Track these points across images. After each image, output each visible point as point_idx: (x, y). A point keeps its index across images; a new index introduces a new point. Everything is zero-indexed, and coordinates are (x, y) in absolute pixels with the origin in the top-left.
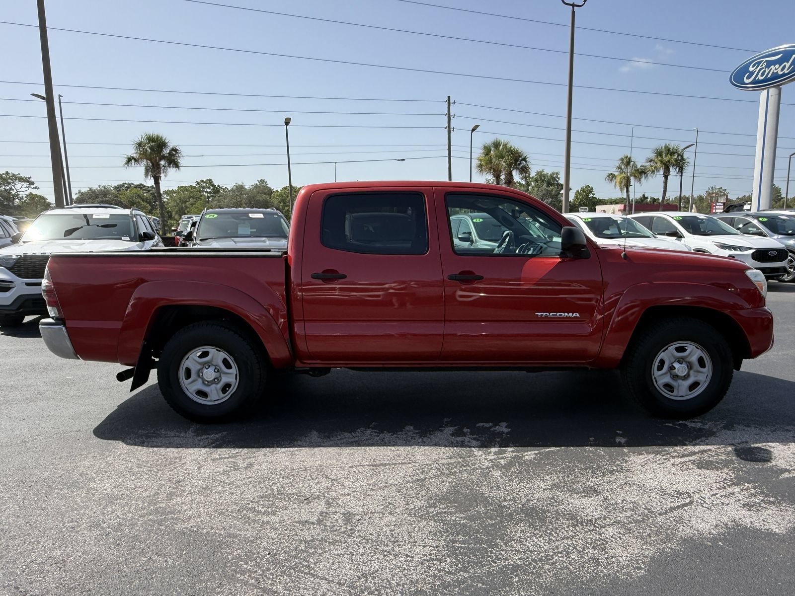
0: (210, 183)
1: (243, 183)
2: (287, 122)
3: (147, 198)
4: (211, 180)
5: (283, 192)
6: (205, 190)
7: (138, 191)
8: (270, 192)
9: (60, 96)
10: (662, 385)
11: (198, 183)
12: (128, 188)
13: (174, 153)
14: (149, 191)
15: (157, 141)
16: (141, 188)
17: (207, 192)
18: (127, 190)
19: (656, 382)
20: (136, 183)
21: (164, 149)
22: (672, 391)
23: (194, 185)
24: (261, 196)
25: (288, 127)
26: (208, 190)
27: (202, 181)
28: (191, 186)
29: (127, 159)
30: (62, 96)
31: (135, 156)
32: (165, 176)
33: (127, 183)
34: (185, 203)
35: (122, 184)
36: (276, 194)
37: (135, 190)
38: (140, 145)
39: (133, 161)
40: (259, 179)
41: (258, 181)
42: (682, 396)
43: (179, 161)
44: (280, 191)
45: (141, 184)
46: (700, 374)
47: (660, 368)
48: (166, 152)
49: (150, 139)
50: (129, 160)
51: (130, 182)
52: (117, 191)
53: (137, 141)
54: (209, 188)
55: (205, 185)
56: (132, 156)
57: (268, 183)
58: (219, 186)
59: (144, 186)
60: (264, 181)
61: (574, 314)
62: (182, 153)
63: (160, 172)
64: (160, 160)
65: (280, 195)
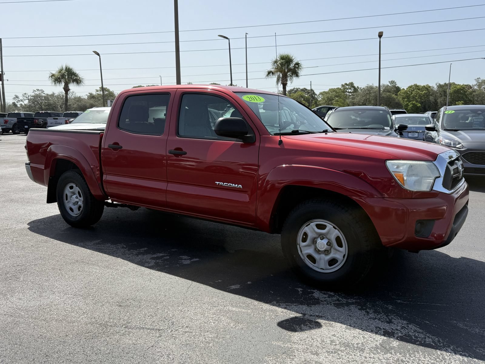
0: (352, 85)
1: (373, 84)
2: (380, 35)
3: (307, 98)
4: (352, 83)
5: (408, 89)
6: (347, 91)
7: (301, 93)
8: (398, 89)
9: (246, 34)
10: (306, 255)
11: (343, 86)
12: (296, 91)
13: (297, 66)
14: (309, 93)
15: (286, 59)
16: (304, 91)
17: (349, 92)
18: (295, 93)
19: (301, 251)
20: (302, 88)
21: (291, 64)
22: (315, 263)
23: (340, 87)
24: (385, 94)
25: (381, 39)
26: (350, 91)
27: (346, 84)
28: (338, 88)
29: (267, 73)
30: (247, 34)
31: (273, 70)
32: (291, 83)
33: (296, 88)
34: (331, 101)
35: (292, 89)
36: (402, 91)
37: (300, 93)
38: (276, 62)
39: (271, 73)
40: (390, 81)
41: (389, 82)
42: (323, 269)
43: (299, 72)
44: (406, 89)
45: (305, 88)
46: (338, 252)
47: (304, 240)
48: (292, 66)
49: (282, 58)
50: (269, 73)
51: (298, 87)
52: (289, 94)
53: (274, 60)
54: (350, 89)
55: (348, 87)
56: (271, 70)
57: (397, 83)
58: (358, 87)
59: (306, 90)
60: (394, 82)
61: (239, 185)
62: (302, 66)
63: (287, 80)
64: (288, 72)
65: (406, 92)
